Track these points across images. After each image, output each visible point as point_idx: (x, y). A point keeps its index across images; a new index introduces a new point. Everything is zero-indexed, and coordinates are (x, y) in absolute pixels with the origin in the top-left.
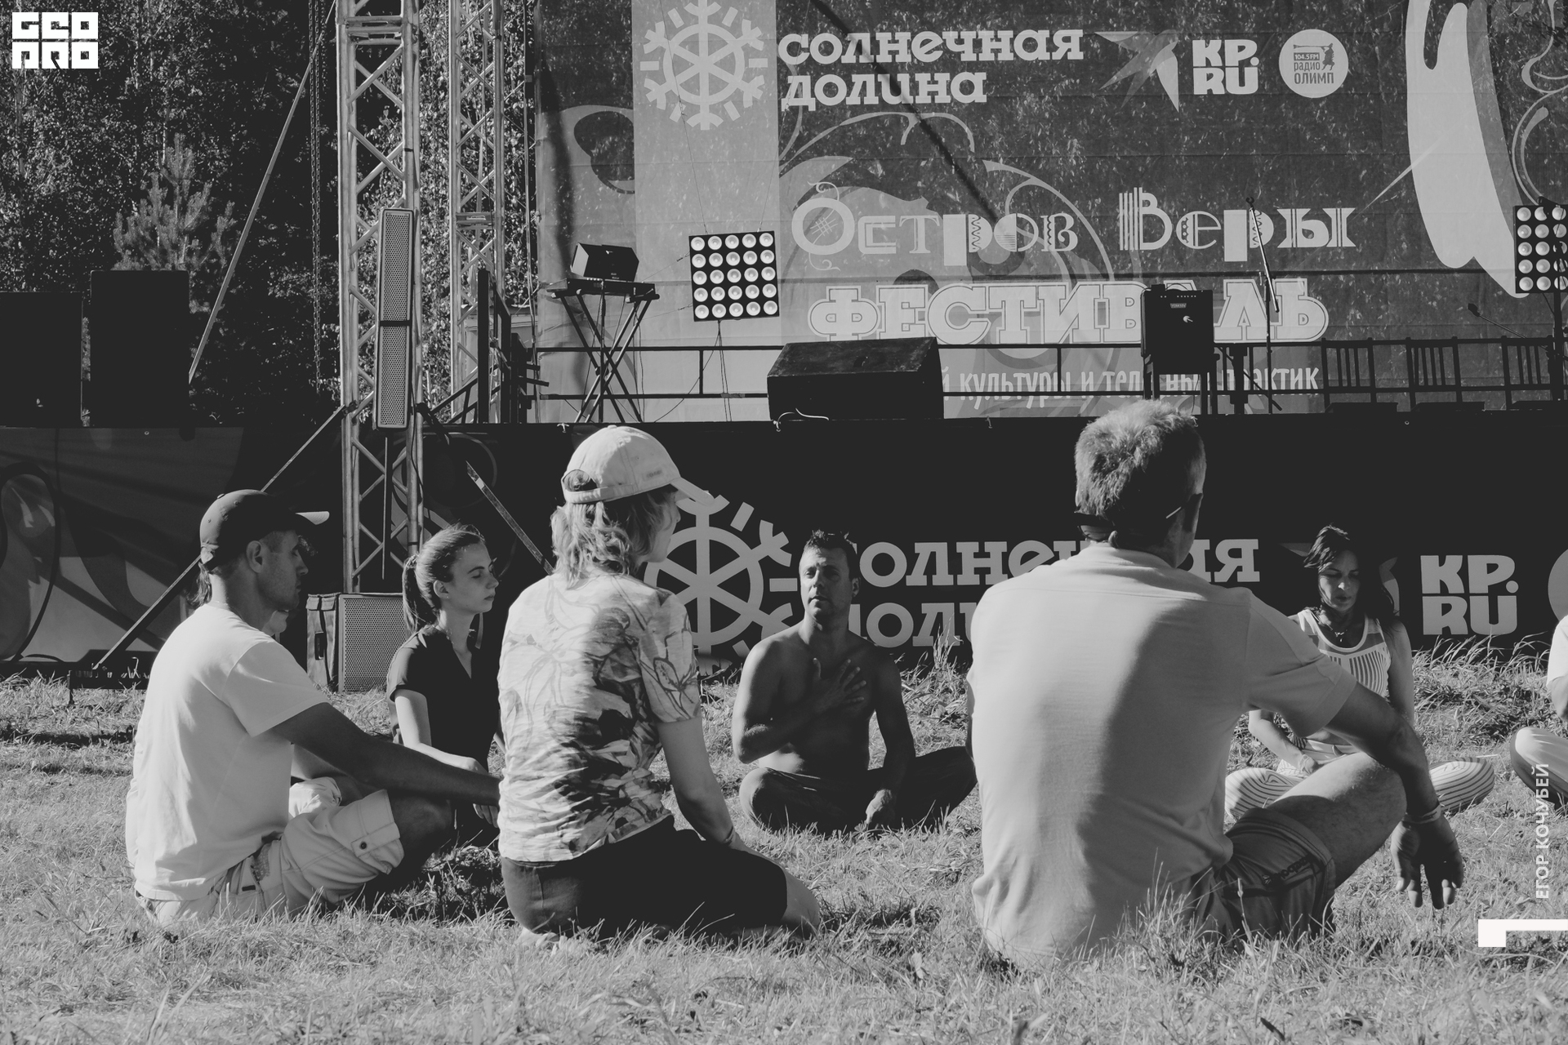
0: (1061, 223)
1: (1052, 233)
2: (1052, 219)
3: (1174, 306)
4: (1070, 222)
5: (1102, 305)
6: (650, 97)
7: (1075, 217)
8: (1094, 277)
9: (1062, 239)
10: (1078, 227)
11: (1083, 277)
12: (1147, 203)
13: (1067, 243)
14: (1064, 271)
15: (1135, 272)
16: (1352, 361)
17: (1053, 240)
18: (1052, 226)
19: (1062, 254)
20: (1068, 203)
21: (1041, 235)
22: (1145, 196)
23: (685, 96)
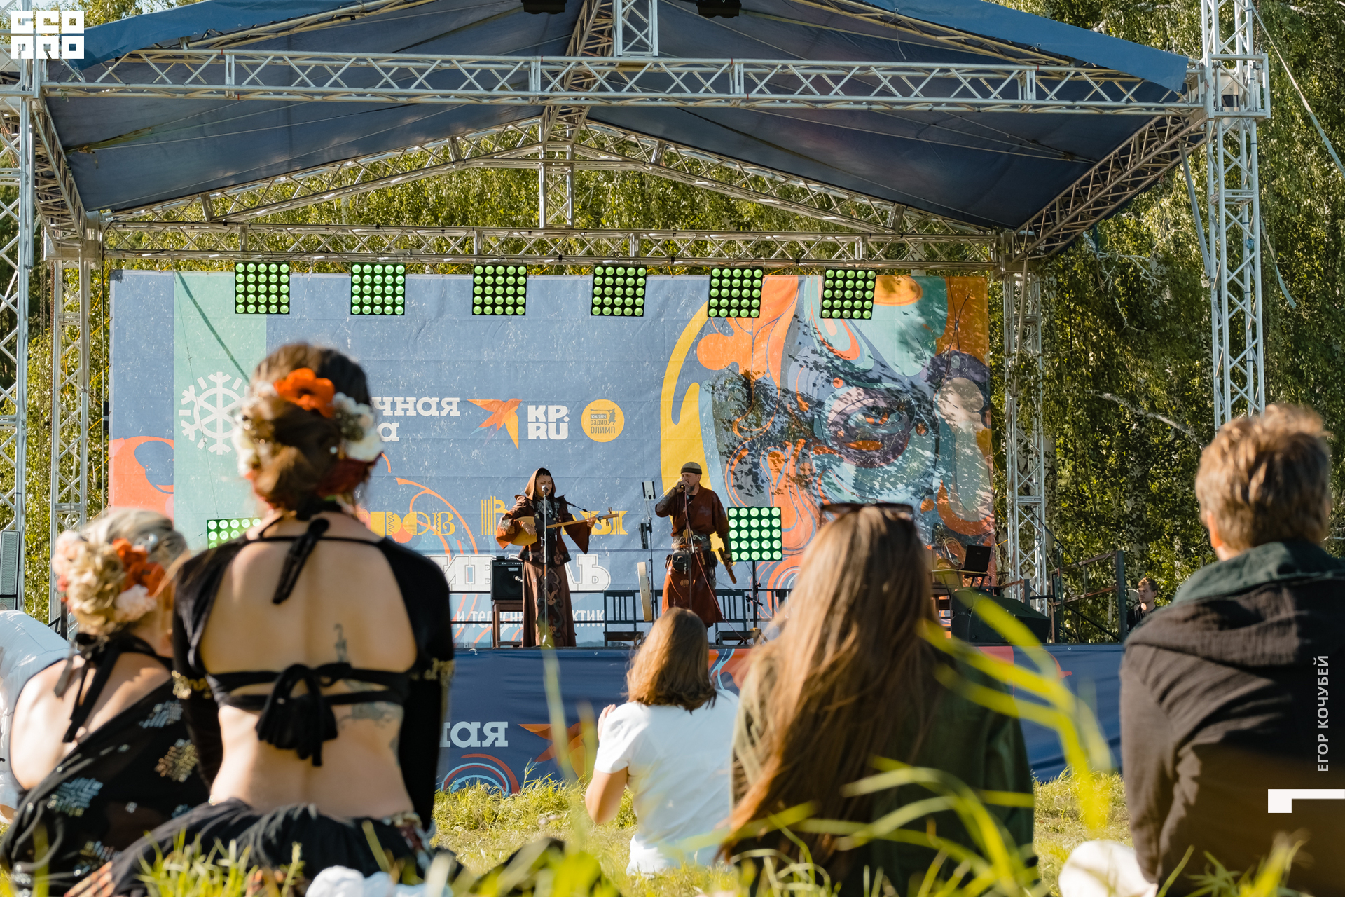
0: (444, 518)
1: (439, 524)
2: (439, 515)
3: (510, 569)
4: (451, 517)
5: (470, 570)
6: (185, 433)
7: (454, 515)
8: (464, 552)
9: (445, 528)
10: (455, 521)
11: (459, 552)
12: (498, 506)
13: (448, 530)
14: (446, 548)
15: (491, 549)
16: (617, 612)
17: (439, 528)
18: (439, 520)
19: (445, 537)
20: (449, 505)
21: (432, 524)
22: (497, 502)
23: (207, 432)
